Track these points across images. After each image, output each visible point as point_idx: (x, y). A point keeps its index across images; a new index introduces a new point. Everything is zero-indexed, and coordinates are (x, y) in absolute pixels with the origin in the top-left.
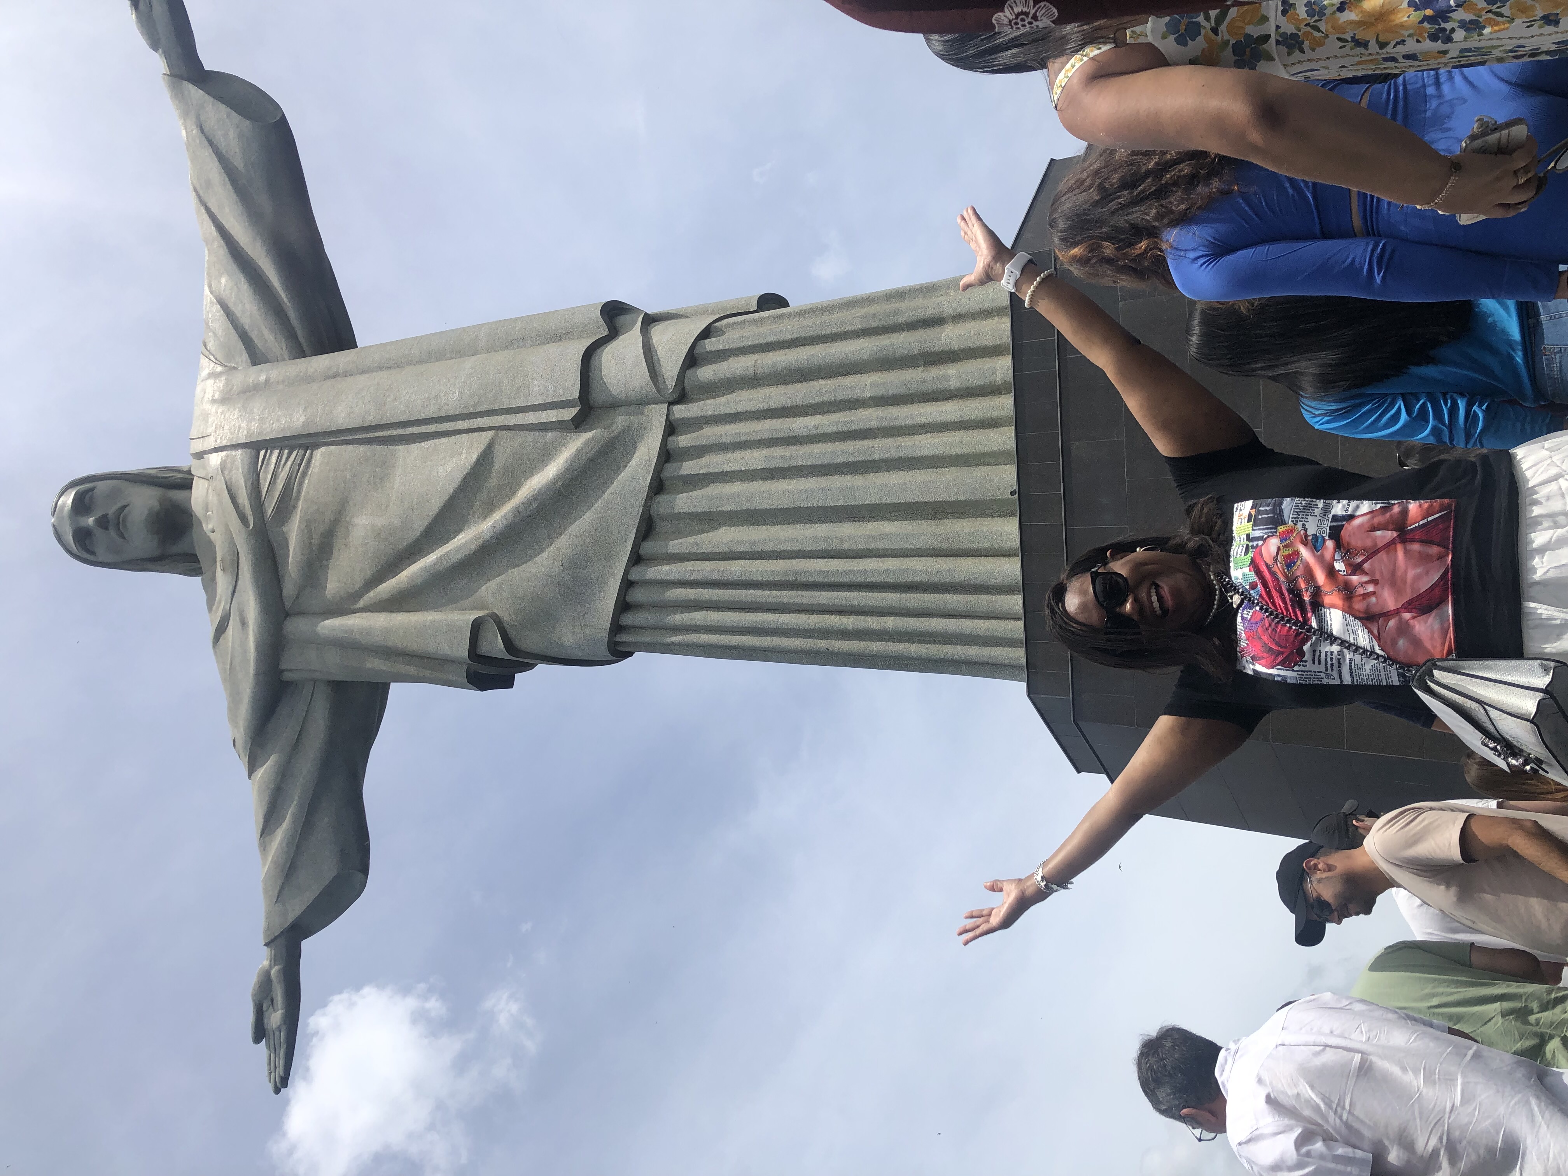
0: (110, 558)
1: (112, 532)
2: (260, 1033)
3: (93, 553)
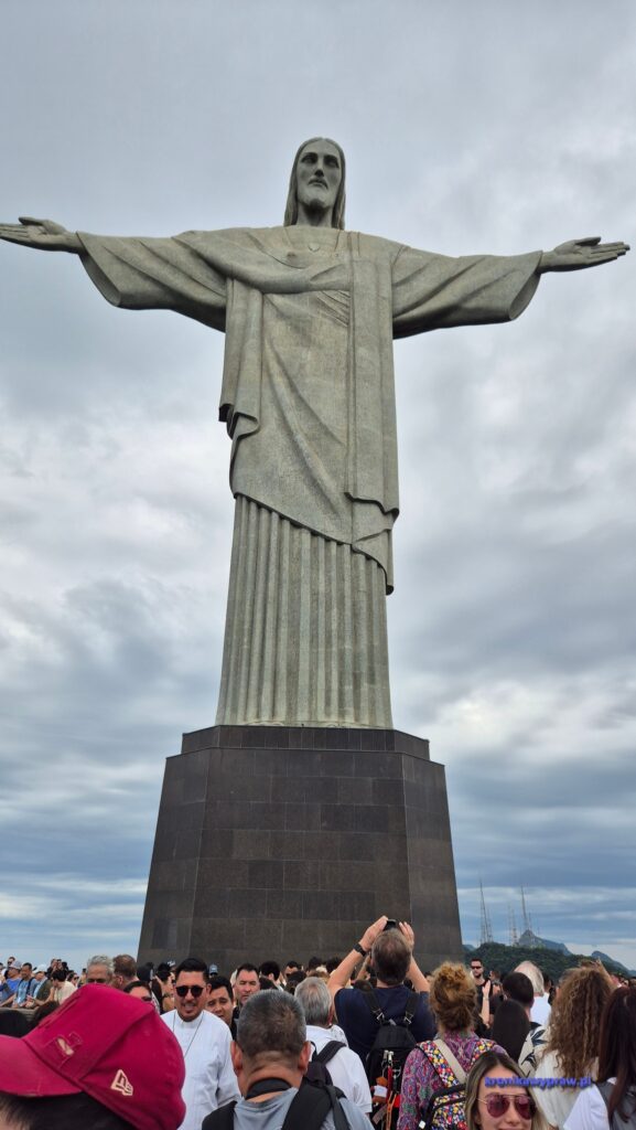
0: (299, 171)
1: (313, 177)
2: (26, 222)
3: (303, 160)
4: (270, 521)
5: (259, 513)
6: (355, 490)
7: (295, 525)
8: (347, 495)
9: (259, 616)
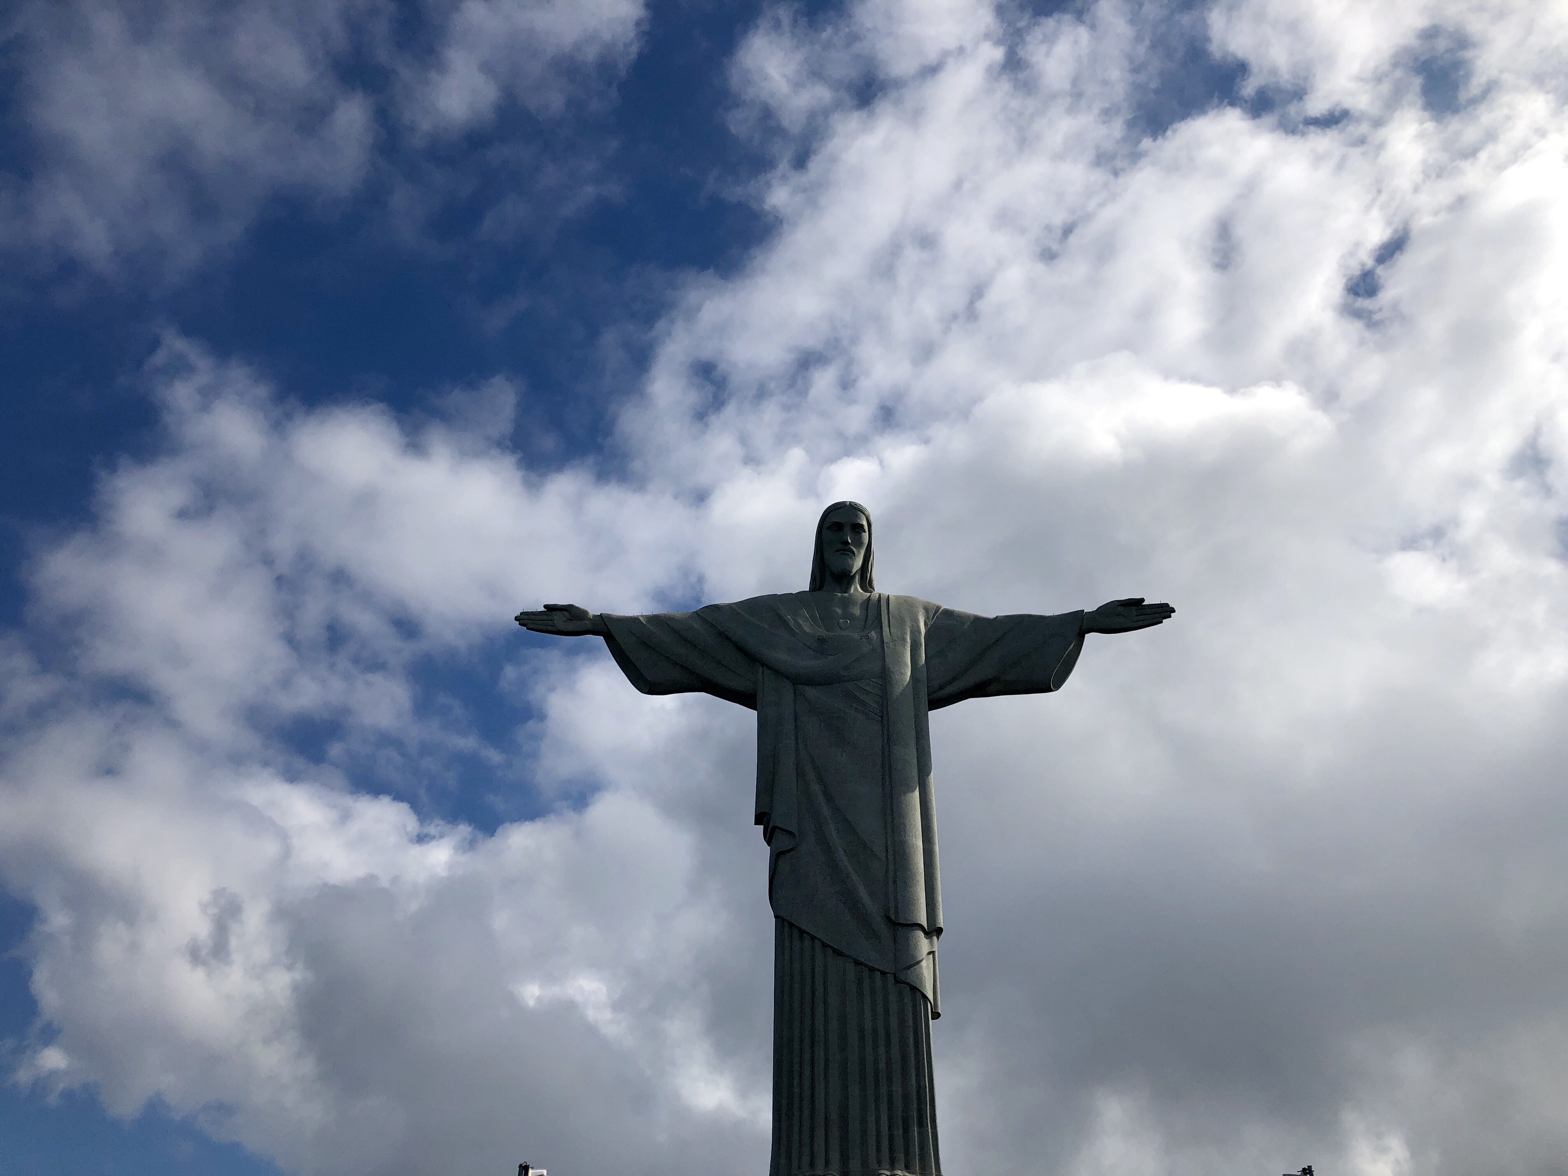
2: (550, 609)
4: (813, 948)
5: (802, 940)
6: (897, 912)
7: (837, 953)
8: (888, 918)
9: (807, 1056)
